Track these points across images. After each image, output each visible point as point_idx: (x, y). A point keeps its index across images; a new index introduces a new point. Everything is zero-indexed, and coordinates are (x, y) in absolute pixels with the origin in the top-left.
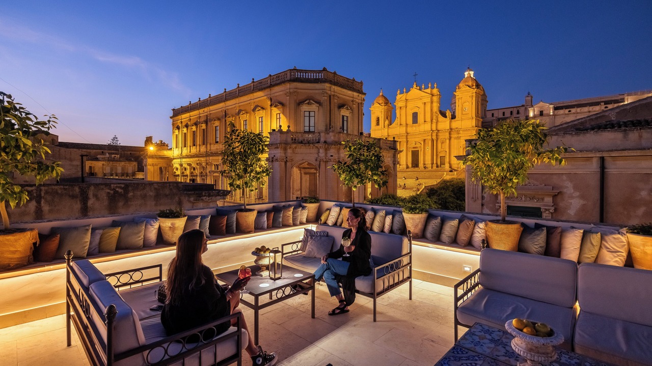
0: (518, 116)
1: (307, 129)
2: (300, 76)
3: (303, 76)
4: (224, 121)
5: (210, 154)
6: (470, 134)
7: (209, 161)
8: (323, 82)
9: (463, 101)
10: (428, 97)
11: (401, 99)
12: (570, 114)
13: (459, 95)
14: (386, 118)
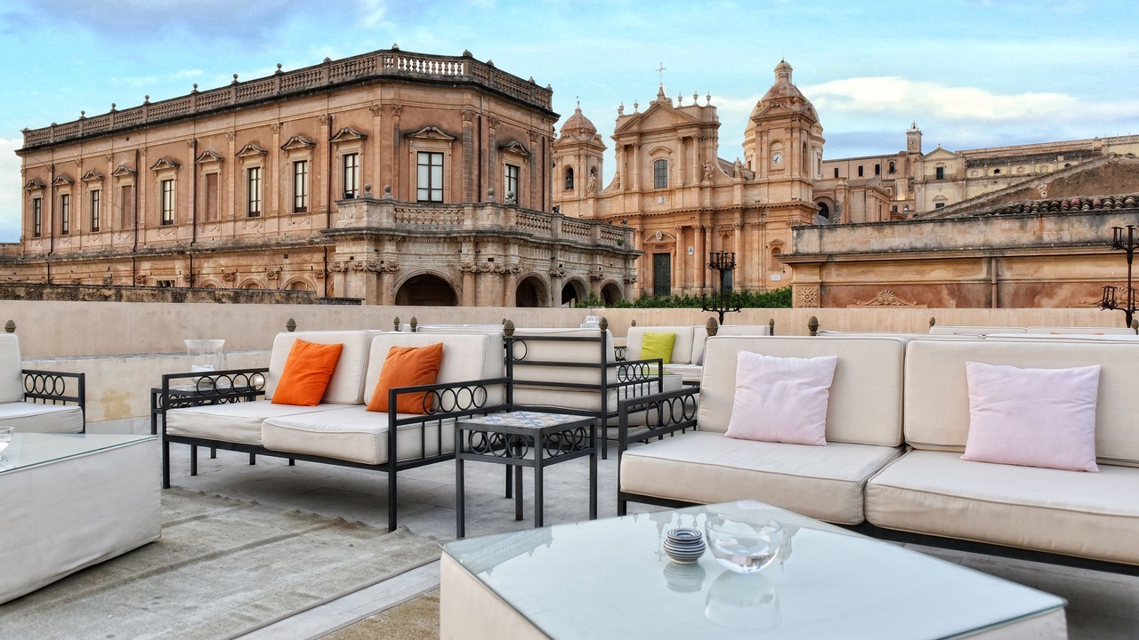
0: (891, 177)
1: (423, 196)
2: (408, 67)
3: (415, 67)
4: (192, 167)
5: (154, 254)
6: (786, 219)
7: (142, 273)
8: (466, 83)
9: (771, 139)
10: (691, 126)
11: (627, 126)
12: (998, 177)
13: (764, 124)
14: (589, 172)
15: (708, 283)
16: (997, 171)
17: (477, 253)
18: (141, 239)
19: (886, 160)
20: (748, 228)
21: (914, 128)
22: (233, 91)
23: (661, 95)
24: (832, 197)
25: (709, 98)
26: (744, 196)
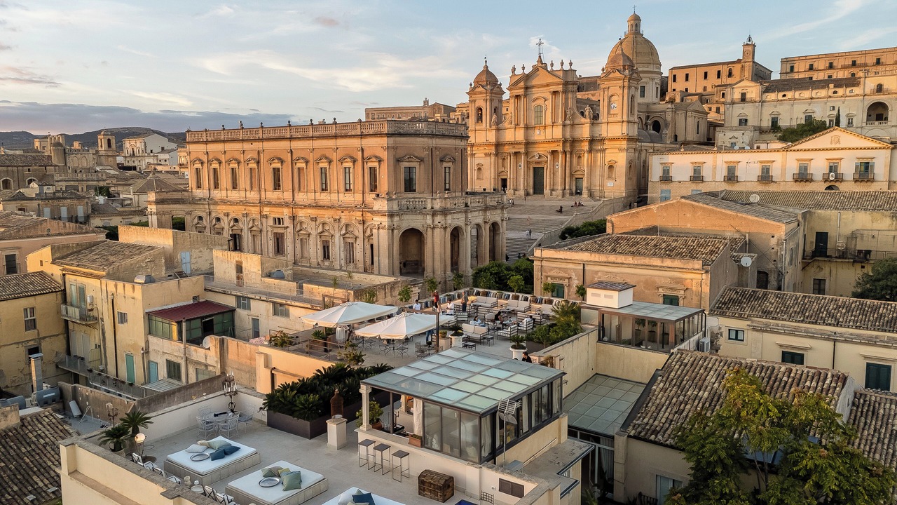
0: (729, 81)
4: (290, 163)
5: (269, 204)
6: (618, 146)
7: (265, 213)
8: (425, 134)
9: (610, 94)
10: (558, 84)
11: (517, 82)
12: (784, 100)
13: (605, 83)
14: (493, 111)
15: (567, 187)
16: (784, 96)
17: (433, 221)
18: (263, 196)
19: (725, 67)
20: (593, 152)
21: (750, 41)
22: (310, 127)
23: (540, 60)
24: (663, 116)
25: (571, 64)
26: (591, 131)
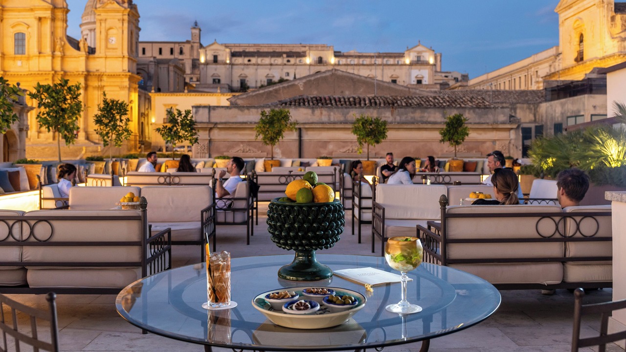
0: (181, 57)
6: (119, 84)
9: (108, 26)
10: (46, 9)
12: (250, 65)
13: (102, 14)
16: (249, 61)
19: (177, 45)
20: (90, 89)
21: (196, 25)
24: (146, 69)
26: (87, 65)
